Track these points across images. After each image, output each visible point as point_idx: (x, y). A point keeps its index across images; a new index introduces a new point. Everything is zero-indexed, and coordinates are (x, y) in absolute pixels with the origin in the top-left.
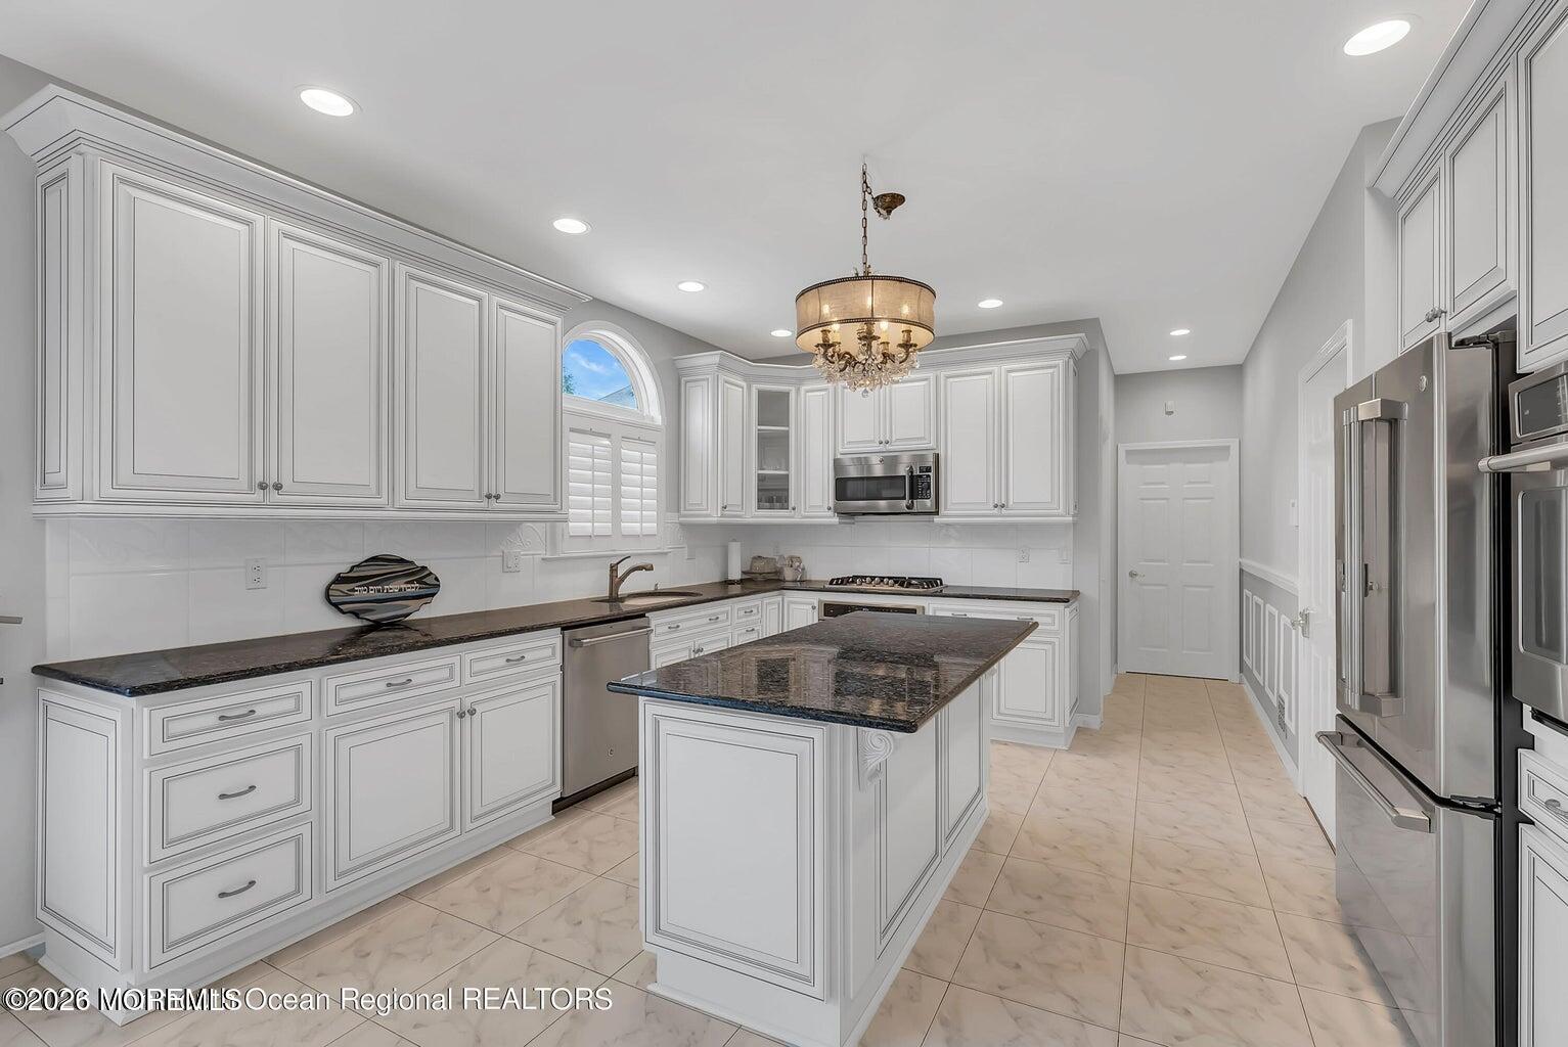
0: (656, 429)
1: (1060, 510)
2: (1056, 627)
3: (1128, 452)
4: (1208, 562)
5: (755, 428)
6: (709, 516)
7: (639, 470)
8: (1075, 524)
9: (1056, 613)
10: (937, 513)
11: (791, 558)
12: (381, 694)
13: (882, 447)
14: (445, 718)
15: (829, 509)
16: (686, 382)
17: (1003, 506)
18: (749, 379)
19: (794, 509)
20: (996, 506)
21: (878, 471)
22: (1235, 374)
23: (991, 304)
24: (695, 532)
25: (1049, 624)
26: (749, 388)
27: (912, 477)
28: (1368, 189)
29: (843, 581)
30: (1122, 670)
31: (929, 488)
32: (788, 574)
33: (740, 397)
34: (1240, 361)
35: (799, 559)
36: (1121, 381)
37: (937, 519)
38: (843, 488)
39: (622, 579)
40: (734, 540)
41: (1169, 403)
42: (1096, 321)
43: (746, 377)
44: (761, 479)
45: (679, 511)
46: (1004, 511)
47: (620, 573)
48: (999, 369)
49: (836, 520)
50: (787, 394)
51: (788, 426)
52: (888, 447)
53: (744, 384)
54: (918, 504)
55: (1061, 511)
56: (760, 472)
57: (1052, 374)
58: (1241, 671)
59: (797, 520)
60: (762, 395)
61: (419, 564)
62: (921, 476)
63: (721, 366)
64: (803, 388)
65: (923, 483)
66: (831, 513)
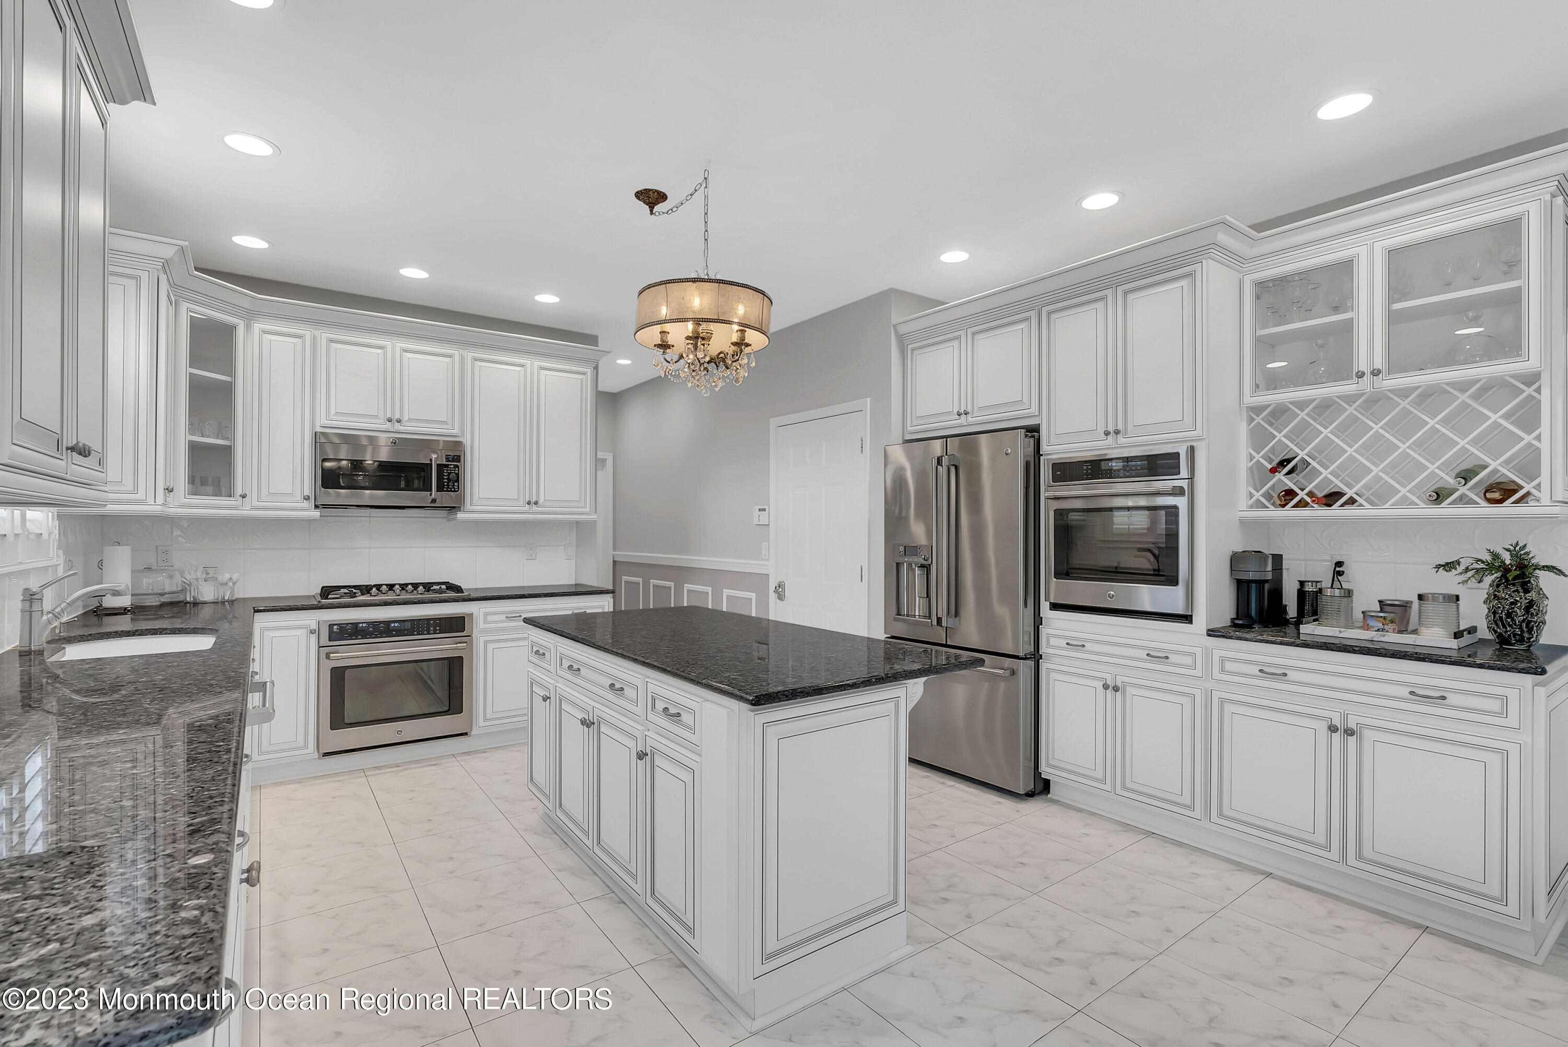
5: (184, 370)
6: (144, 503)
10: (459, 509)
13: (388, 426)
15: (307, 498)
18: (180, 292)
19: (243, 497)
23: (547, 298)
26: (179, 306)
28: (893, 326)
31: (457, 480)
37: (461, 515)
42: (596, 338)
43: (175, 289)
44: (195, 448)
46: (535, 508)
48: (534, 364)
49: (316, 514)
50: (232, 328)
51: (233, 376)
52: (398, 427)
54: (443, 499)
55: (588, 509)
56: (193, 438)
57: (582, 380)
59: (246, 510)
60: (196, 324)
62: (447, 466)
63: (166, 265)
64: (257, 326)
65: (449, 474)
66: (305, 504)
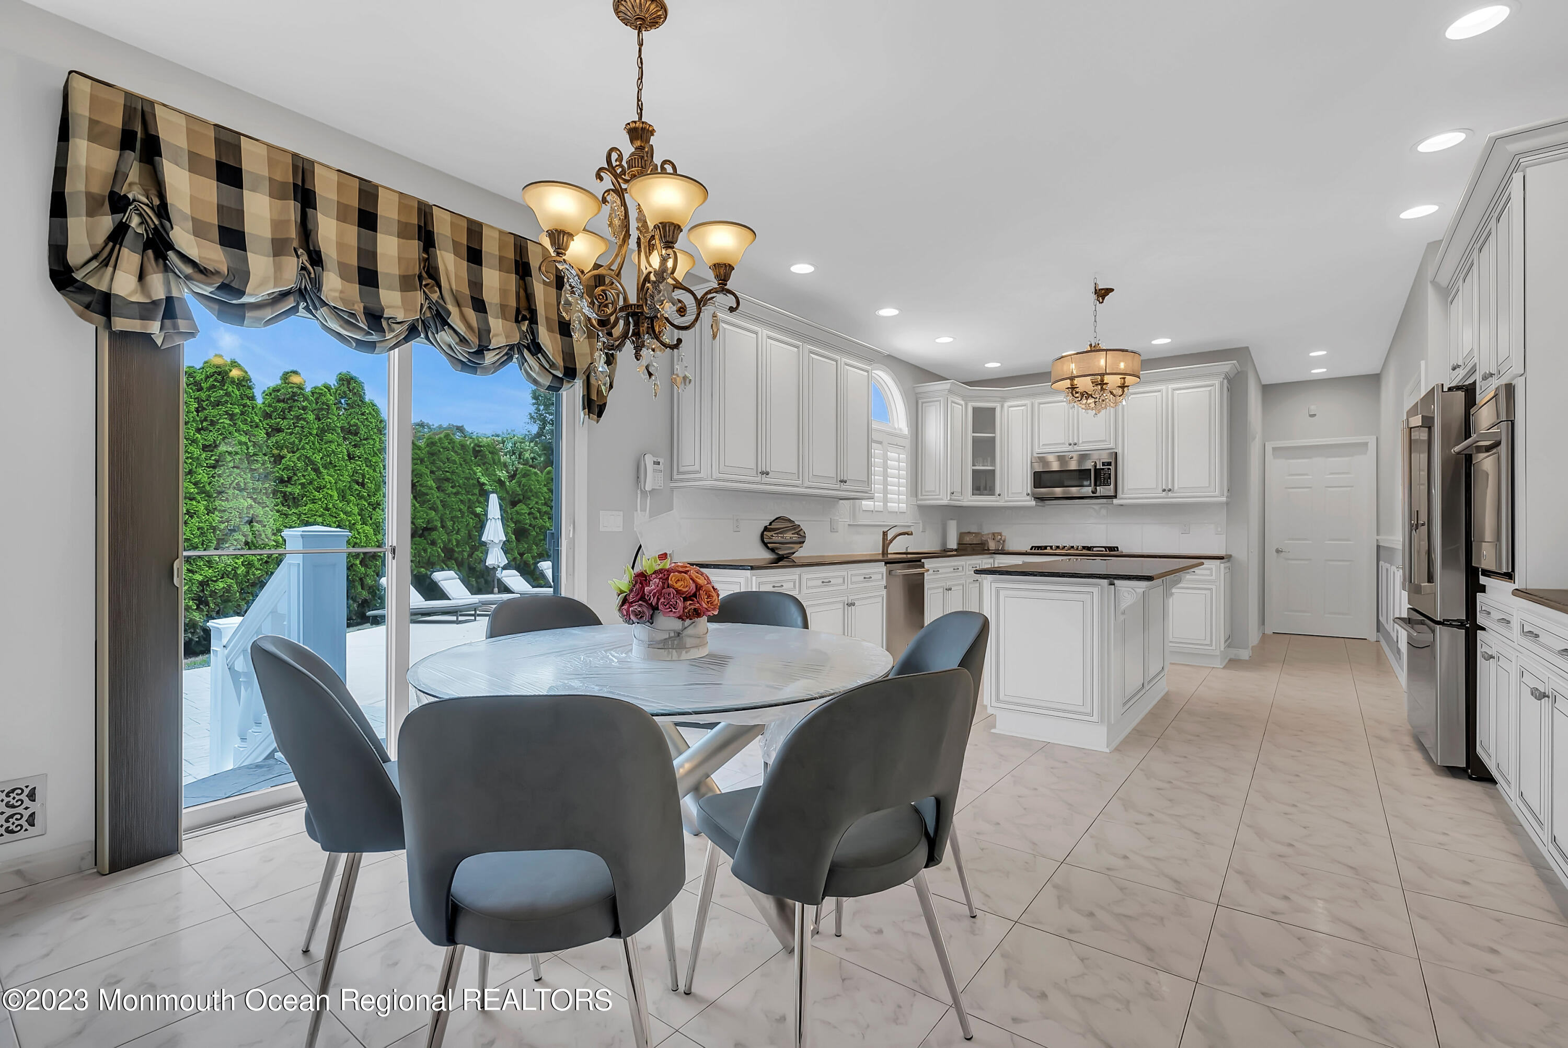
0: (904, 437)
1: (1216, 493)
2: (1213, 577)
3: (1274, 449)
4: (1350, 541)
5: (970, 434)
6: (942, 499)
7: (897, 466)
8: (1227, 504)
9: (1214, 567)
10: (1115, 497)
11: (994, 534)
12: (819, 587)
13: (1070, 448)
14: (841, 606)
15: (1028, 495)
16: (923, 403)
17: (1170, 490)
18: (966, 399)
19: (999, 495)
20: (1164, 490)
21: (1055, 466)
22: (1373, 381)
23: (1162, 341)
24: (927, 511)
25: (1208, 575)
26: (966, 405)
27: (1096, 470)
28: (1431, 282)
29: (1039, 548)
30: (1269, 631)
31: (1110, 478)
32: (992, 545)
33: (962, 412)
34: (1378, 372)
35: (1000, 534)
36: (1268, 390)
37: (1115, 501)
38: (1042, 479)
39: (891, 541)
40: (952, 519)
41: (1313, 407)
42: (1247, 348)
43: (964, 398)
44: (975, 472)
45: (916, 496)
46: (1170, 494)
47: (889, 538)
48: (1169, 387)
49: (1033, 503)
50: (994, 409)
51: (994, 433)
52: (1076, 448)
53: (963, 403)
54: (1101, 490)
56: (974, 468)
57: (1210, 391)
58: (1378, 631)
59: (1001, 503)
60: (976, 410)
61: (797, 523)
62: (1103, 469)
63: (950, 391)
64: (1006, 405)
65: (1105, 474)
66: (1028, 498)
